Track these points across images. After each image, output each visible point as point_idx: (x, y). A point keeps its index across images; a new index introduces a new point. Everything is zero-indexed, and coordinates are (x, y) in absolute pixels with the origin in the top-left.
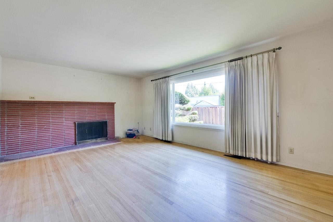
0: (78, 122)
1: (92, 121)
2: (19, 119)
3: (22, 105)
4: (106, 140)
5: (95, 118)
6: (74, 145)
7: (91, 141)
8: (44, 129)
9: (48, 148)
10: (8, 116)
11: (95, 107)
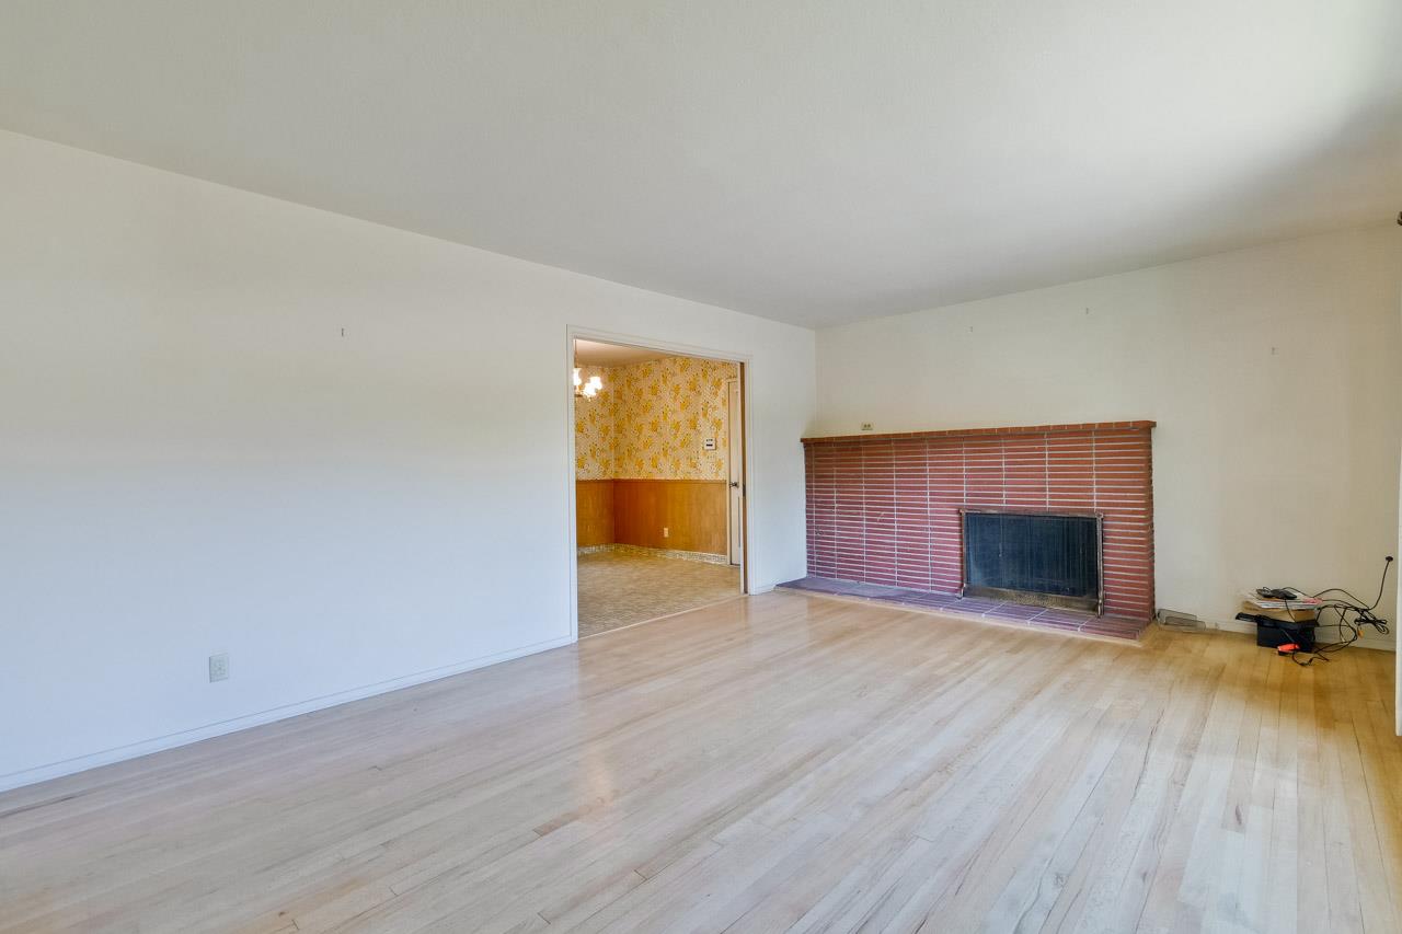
0: (969, 508)
1: (1026, 509)
2: (832, 487)
3: (838, 450)
4: (1089, 609)
5: (1035, 496)
6: (958, 595)
7: (1020, 596)
8: (880, 521)
9: (885, 582)
10: (817, 477)
11: (1039, 450)
